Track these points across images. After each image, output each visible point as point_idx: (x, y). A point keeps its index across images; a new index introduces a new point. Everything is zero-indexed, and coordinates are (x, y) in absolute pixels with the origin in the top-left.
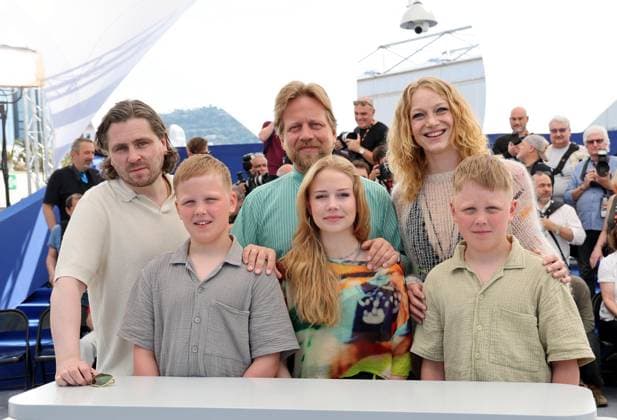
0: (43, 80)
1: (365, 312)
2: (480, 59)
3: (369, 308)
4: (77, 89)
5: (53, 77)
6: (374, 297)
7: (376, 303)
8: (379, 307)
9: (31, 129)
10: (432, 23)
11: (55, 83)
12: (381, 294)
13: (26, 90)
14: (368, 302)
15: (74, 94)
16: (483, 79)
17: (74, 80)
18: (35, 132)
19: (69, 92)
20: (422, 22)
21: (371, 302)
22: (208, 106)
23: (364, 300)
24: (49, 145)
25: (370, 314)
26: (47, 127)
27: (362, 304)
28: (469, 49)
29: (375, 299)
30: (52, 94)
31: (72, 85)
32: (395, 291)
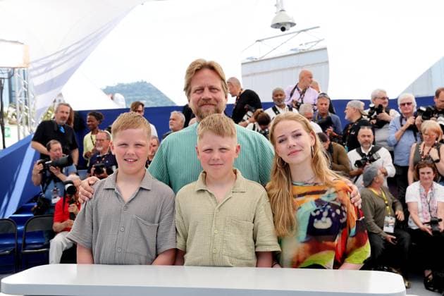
0: (28, 64)
1: (316, 220)
2: (325, 49)
3: (319, 217)
4: (51, 69)
5: (36, 61)
6: (324, 209)
7: (325, 214)
8: (327, 217)
9: (20, 97)
10: (293, 24)
11: (36, 65)
12: (329, 207)
13: (17, 70)
14: (318, 213)
15: (49, 72)
16: (327, 62)
17: (50, 64)
18: (23, 98)
19: (46, 71)
20: (285, 24)
21: (321, 213)
22: (140, 81)
23: (315, 211)
24: (32, 106)
25: (319, 222)
26: (31, 95)
27: (314, 214)
28: (318, 42)
29: (324, 211)
30: (35, 73)
31: (48, 67)
32: (342, 205)
